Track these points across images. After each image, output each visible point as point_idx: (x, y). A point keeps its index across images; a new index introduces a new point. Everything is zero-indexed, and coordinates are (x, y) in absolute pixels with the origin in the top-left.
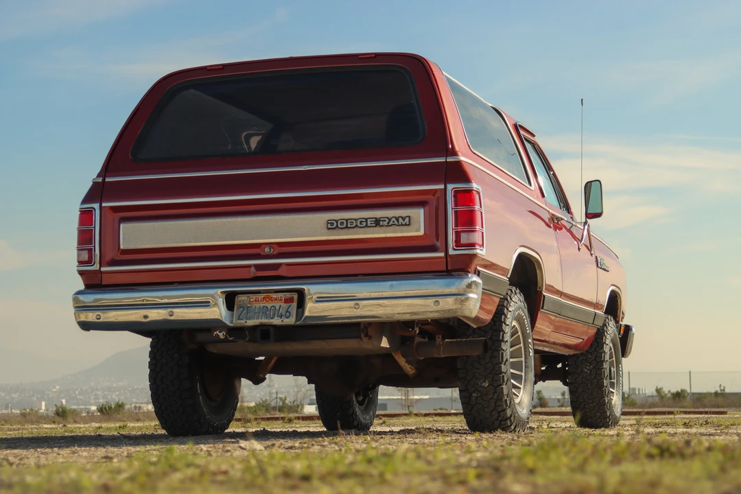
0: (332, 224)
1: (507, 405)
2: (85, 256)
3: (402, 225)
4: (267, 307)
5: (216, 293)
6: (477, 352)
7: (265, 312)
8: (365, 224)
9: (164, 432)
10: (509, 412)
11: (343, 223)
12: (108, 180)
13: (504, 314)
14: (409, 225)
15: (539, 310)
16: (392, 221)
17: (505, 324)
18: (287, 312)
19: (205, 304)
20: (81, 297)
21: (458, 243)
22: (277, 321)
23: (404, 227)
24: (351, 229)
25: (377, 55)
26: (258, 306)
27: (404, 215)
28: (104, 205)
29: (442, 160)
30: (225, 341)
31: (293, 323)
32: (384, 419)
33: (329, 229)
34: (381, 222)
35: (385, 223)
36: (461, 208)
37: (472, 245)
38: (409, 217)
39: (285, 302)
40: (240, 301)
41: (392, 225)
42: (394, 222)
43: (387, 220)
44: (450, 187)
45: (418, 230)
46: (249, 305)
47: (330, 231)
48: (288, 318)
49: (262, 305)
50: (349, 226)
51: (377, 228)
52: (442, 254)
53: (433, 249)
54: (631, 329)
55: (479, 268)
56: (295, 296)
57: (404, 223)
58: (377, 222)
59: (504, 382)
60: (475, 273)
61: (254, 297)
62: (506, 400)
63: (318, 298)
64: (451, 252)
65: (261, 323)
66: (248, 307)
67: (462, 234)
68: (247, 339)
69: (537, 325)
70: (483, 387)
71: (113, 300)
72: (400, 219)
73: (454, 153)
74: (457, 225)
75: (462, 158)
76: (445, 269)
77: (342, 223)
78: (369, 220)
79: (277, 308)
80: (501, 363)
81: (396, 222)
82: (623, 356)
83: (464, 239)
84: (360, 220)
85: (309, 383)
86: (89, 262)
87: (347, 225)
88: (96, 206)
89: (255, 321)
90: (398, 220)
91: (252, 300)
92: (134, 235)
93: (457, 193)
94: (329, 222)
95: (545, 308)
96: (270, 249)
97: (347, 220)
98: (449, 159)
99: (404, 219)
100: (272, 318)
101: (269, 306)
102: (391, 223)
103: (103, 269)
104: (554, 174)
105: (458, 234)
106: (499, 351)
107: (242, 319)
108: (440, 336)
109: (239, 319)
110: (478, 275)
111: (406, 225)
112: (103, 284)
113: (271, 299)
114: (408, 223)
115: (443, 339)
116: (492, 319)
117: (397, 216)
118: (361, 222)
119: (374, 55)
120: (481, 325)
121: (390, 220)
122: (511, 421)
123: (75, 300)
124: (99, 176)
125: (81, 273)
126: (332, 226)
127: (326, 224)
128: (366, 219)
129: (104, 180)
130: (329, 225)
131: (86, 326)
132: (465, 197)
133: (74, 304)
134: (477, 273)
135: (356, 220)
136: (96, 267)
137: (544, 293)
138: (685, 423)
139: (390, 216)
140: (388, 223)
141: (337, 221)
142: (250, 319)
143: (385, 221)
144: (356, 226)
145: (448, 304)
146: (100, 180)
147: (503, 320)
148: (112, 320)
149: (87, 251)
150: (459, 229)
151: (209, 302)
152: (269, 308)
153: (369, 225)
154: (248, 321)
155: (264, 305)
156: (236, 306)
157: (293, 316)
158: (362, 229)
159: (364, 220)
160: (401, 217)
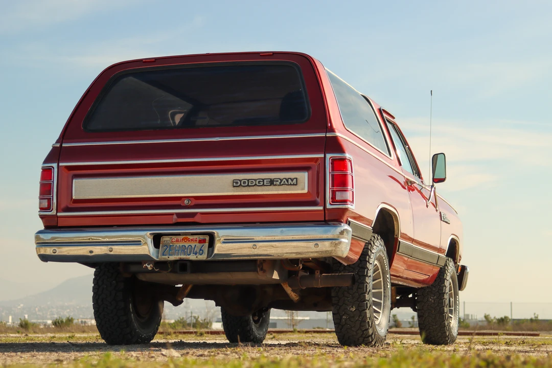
0: (237, 183)
1: (369, 326)
2: (45, 204)
3: (291, 184)
4: (185, 246)
5: (146, 234)
6: (347, 284)
7: (183, 250)
8: (262, 183)
9: (103, 341)
10: (370, 331)
11: (245, 182)
12: (64, 145)
13: (368, 255)
14: (296, 185)
15: (395, 252)
16: (283, 181)
17: (369, 263)
18: (201, 250)
19: (137, 243)
20: (42, 236)
21: (334, 199)
22: (192, 257)
23: (292, 186)
24: (251, 187)
25: (274, 54)
26: (178, 245)
27: (292, 177)
28: (61, 164)
29: (323, 135)
30: (152, 271)
31: (204, 259)
32: (274, 334)
33: (234, 186)
34: (275, 182)
35: (278, 183)
36: (336, 173)
37: (345, 202)
38: (296, 179)
39: (199, 243)
40: (164, 241)
41: (283, 184)
42: (284, 182)
43: (279, 181)
44: (329, 156)
45: (303, 189)
46: (171, 244)
47: (235, 188)
48: (201, 255)
49: (181, 244)
50: (250, 184)
51: (271, 187)
52: (321, 208)
53: (314, 203)
54: (466, 269)
55: (350, 219)
56: (207, 238)
58: (272, 182)
59: (367, 307)
60: (346, 223)
61: (175, 238)
62: (368, 322)
63: (225, 239)
64: (328, 206)
65: (180, 258)
66: (170, 246)
67: (337, 193)
68: (169, 271)
69: (393, 264)
70: (352, 311)
71: (66, 238)
72: (290, 180)
73: (332, 130)
74: (333, 186)
75: (338, 134)
76: (323, 219)
78: (265, 181)
79: (193, 247)
80: (365, 293)
81: (286, 183)
82: (459, 290)
83: (339, 196)
84: (258, 180)
85: (216, 306)
86: (48, 208)
87: (248, 184)
88: (55, 165)
89: (176, 256)
90: (288, 181)
91: (173, 240)
92: (84, 188)
93: (334, 161)
94: (235, 181)
95: (400, 251)
96: (189, 201)
97: (248, 180)
98: (328, 135)
99: (292, 180)
100: (189, 255)
101: (187, 245)
102: (282, 183)
103: (59, 214)
104: (409, 148)
105: (334, 193)
106: (364, 283)
107: (166, 255)
108: (319, 271)
109: (163, 255)
110: (349, 225)
111: (294, 185)
112: (58, 225)
113: (188, 240)
114: (295, 183)
115: (321, 273)
116: (359, 259)
117: (287, 177)
118: (259, 182)
119: (272, 54)
120: (350, 263)
121: (281, 180)
122: (372, 338)
123: (37, 238)
124: (57, 142)
125: (42, 217)
126: (236, 184)
128: (263, 180)
129: (61, 145)
130: (235, 183)
131: (45, 258)
132: (340, 164)
133: (36, 241)
134: (348, 223)
135: (255, 180)
136: (54, 212)
137: (400, 240)
138: (507, 342)
140: (280, 183)
141: (240, 181)
142: (172, 255)
143: (278, 181)
144: (256, 185)
145: (325, 247)
146: (58, 145)
147: (367, 260)
148: (65, 253)
149: (47, 200)
150: (335, 188)
151: (140, 241)
152: (187, 247)
153: (265, 184)
154: (170, 257)
155: (183, 244)
156: (161, 245)
157: (205, 253)
158: (260, 187)
159: (262, 180)
160: (290, 179)
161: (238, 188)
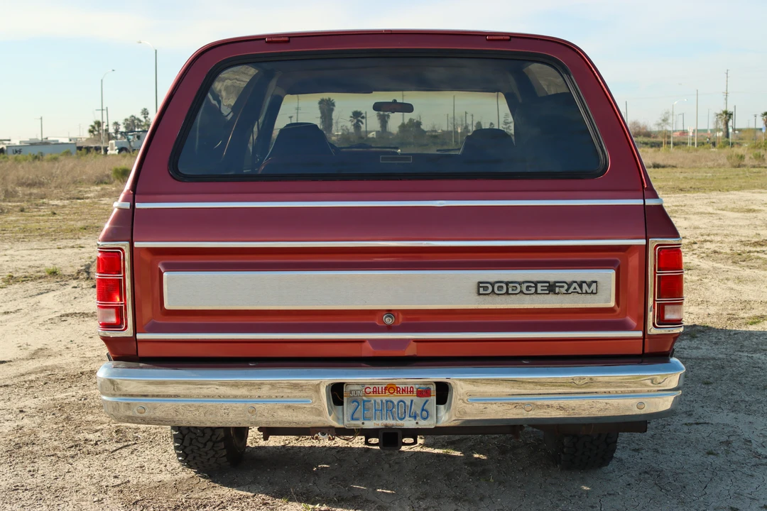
0: (486, 288)
2: (112, 317)
3: (587, 293)
4: (391, 402)
7: (390, 409)
8: (533, 290)
11: (502, 287)
12: (138, 205)
14: (596, 293)
16: (573, 287)
18: (423, 410)
21: (661, 321)
22: (408, 424)
23: (588, 296)
24: (511, 296)
25: (513, 37)
26: (378, 399)
27: (589, 280)
28: (137, 245)
31: (432, 427)
33: (479, 294)
34: (557, 290)
35: (563, 290)
36: (667, 273)
38: (596, 282)
39: (418, 396)
40: (351, 392)
41: (572, 293)
42: (575, 288)
43: (566, 287)
44: (654, 242)
45: (608, 301)
46: (364, 398)
47: (481, 296)
48: (425, 419)
49: (384, 399)
50: (510, 291)
51: (551, 297)
52: (638, 334)
53: (624, 326)
56: (433, 388)
57: (589, 291)
58: (552, 288)
64: (652, 331)
65: (386, 426)
66: (364, 401)
67: (667, 308)
72: (584, 285)
73: (653, 193)
74: (660, 296)
75: (663, 201)
76: (640, 353)
77: (500, 288)
78: (539, 285)
79: (408, 403)
81: (578, 290)
83: (669, 314)
84: (526, 284)
86: (118, 325)
88: (125, 245)
89: (377, 422)
90: (581, 287)
91: (368, 390)
93: (662, 252)
94: (482, 285)
96: (392, 318)
97: (507, 283)
99: (589, 285)
100: (401, 419)
101: (395, 399)
102: (571, 290)
103: (139, 336)
105: (661, 310)
107: (357, 419)
109: (353, 419)
111: (592, 293)
112: (140, 355)
114: (594, 291)
117: (579, 279)
118: (528, 287)
119: (508, 38)
124: (124, 200)
125: (106, 339)
127: (476, 287)
128: (536, 283)
129: (133, 206)
130: (481, 290)
132: (671, 258)
135: (520, 283)
136: (128, 332)
139: (569, 280)
140: (567, 290)
141: (493, 285)
142: (369, 419)
143: (563, 287)
144: (521, 292)
145: (655, 407)
146: (128, 206)
149: (113, 310)
150: (664, 300)
152: (396, 403)
153: (539, 291)
154: (366, 422)
155: (388, 398)
156: (345, 399)
157: (432, 416)
158: (528, 297)
159: (533, 285)
160: (585, 282)
161: (486, 297)
